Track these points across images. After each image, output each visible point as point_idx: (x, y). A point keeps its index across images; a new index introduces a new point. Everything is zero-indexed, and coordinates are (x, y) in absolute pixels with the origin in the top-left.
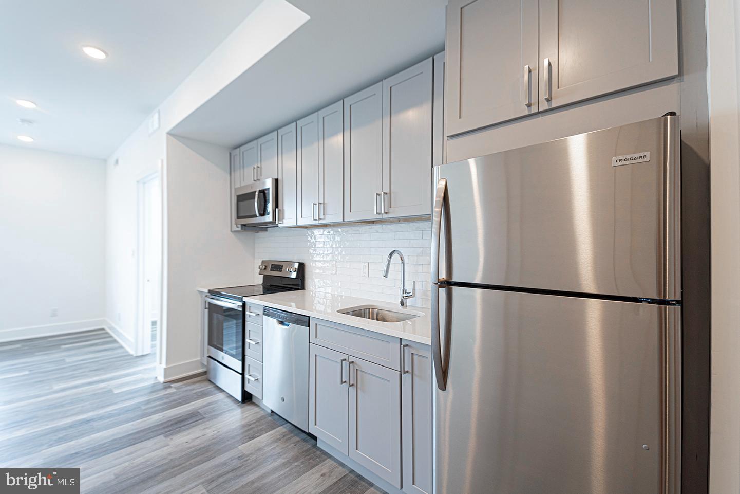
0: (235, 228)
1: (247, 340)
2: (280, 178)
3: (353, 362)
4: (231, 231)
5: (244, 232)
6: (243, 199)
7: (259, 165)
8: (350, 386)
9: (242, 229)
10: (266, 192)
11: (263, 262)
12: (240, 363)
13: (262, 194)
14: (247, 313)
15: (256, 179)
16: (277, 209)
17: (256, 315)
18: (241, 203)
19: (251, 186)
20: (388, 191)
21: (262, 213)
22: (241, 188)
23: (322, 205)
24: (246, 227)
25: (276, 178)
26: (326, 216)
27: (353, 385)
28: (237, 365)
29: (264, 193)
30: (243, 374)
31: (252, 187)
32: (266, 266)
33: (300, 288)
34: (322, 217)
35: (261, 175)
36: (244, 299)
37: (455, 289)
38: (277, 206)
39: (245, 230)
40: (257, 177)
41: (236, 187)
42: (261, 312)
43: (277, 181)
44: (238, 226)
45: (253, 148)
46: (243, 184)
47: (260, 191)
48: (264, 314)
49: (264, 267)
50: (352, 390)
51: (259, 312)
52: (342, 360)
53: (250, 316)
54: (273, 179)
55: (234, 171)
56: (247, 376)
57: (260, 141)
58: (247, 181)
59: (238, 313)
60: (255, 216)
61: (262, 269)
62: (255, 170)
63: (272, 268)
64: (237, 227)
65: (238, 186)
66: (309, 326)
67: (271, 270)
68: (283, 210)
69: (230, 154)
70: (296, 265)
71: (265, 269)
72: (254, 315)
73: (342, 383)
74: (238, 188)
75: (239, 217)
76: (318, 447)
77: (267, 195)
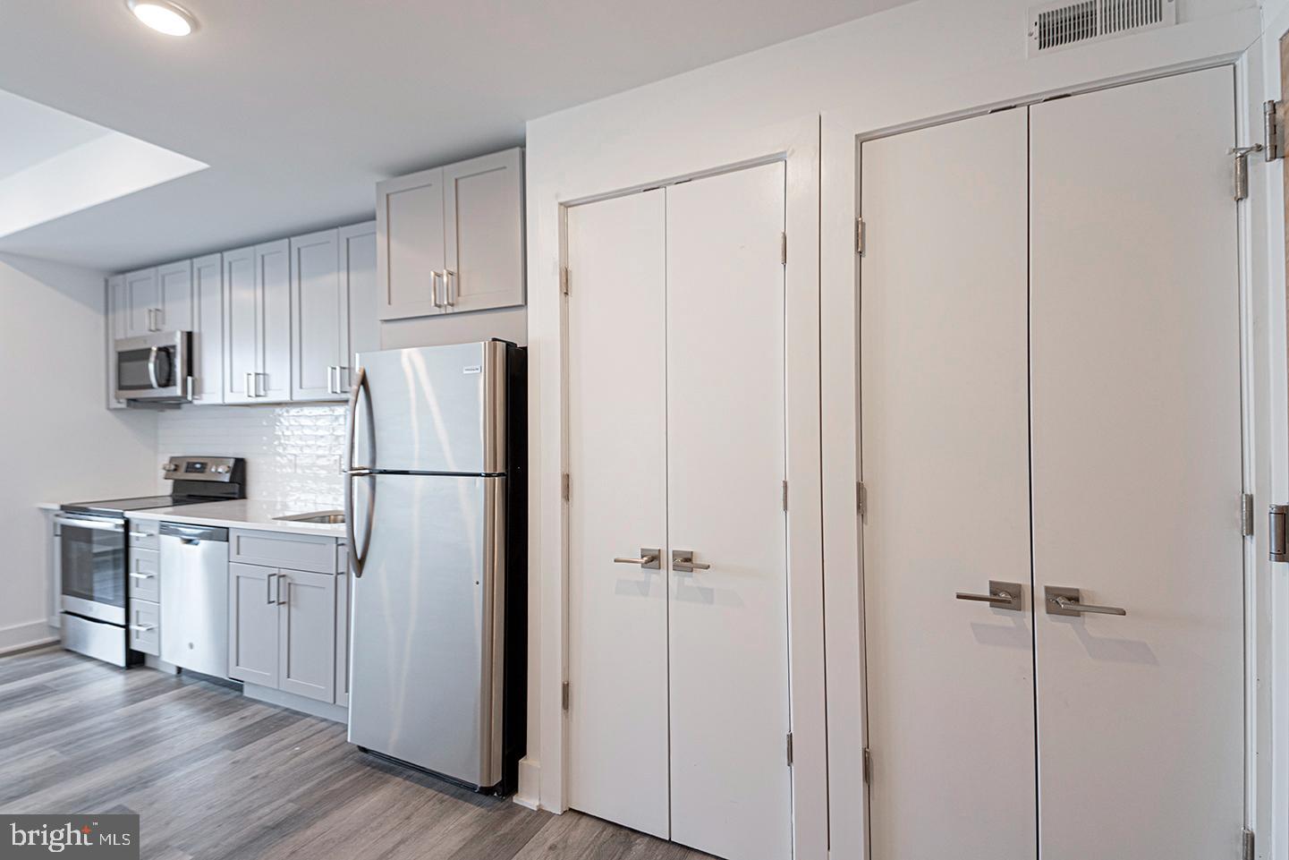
0: (114, 404)
1: (133, 575)
2: (196, 330)
3: (284, 576)
4: (109, 409)
5: (135, 411)
6: (129, 359)
7: (160, 307)
8: (279, 604)
9: (128, 406)
10: (172, 350)
11: (172, 459)
12: (122, 611)
13: (163, 353)
14: (132, 534)
15: (153, 328)
16: (190, 379)
17: (148, 535)
18: (126, 365)
19: (144, 339)
20: (346, 365)
21: (164, 382)
22: (128, 340)
23: (262, 377)
24: (137, 403)
25: (189, 330)
26: (269, 392)
27: (284, 603)
28: (118, 615)
29: (167, 353)
30: (127, 627)
31: (145, 342)
32: (176, 466)
33: (236, 496)
34: (262, 393)
35: (164, 323)
36: (128, 514)
37: (379, 477)
38: (190, 372)
39: (135, 407)
40: (156, 324)
41: (118, 337)
42: (155, 531)
43: (190, 335)
44: (121, 401)
45: (149, 278)
46: (130, 334)
47: (160, 349)
48: (161, 533)
49: (173, 467)
50: (284, 609)
51: (153, 532)
52: (270, 576)
53: (138, 538)
54: (182, 332)
55: (114, 310)
56: (133, 627)
57: (162, 269)
58: (138, 328)
59: (116, 536)
60: (151, 387)
61: (168, 471)
62: (153, 314)
63: (187, 467)
64: (119, 402)
65: (120, 336)
66: (228, 541)
67: (186, 471)
68: (201, 380)
69: (106, 281)
70: (231, 463)
71: (175, 470)
72: (144, 535)
73: (270, 602)
74: (121, 340)
75: (121, 387)
76: (246, 697)
77: (172, 356)
